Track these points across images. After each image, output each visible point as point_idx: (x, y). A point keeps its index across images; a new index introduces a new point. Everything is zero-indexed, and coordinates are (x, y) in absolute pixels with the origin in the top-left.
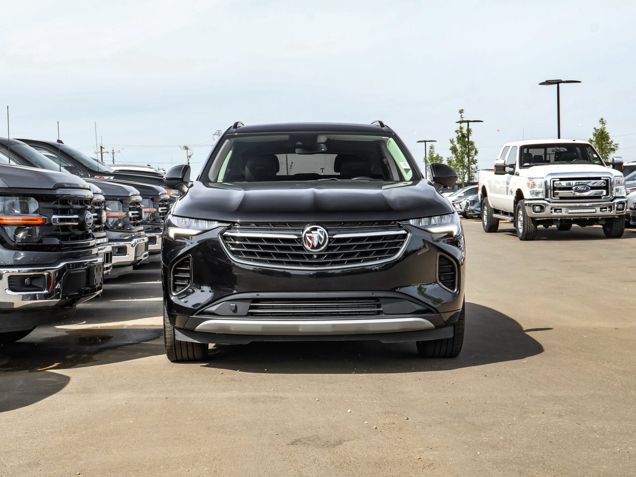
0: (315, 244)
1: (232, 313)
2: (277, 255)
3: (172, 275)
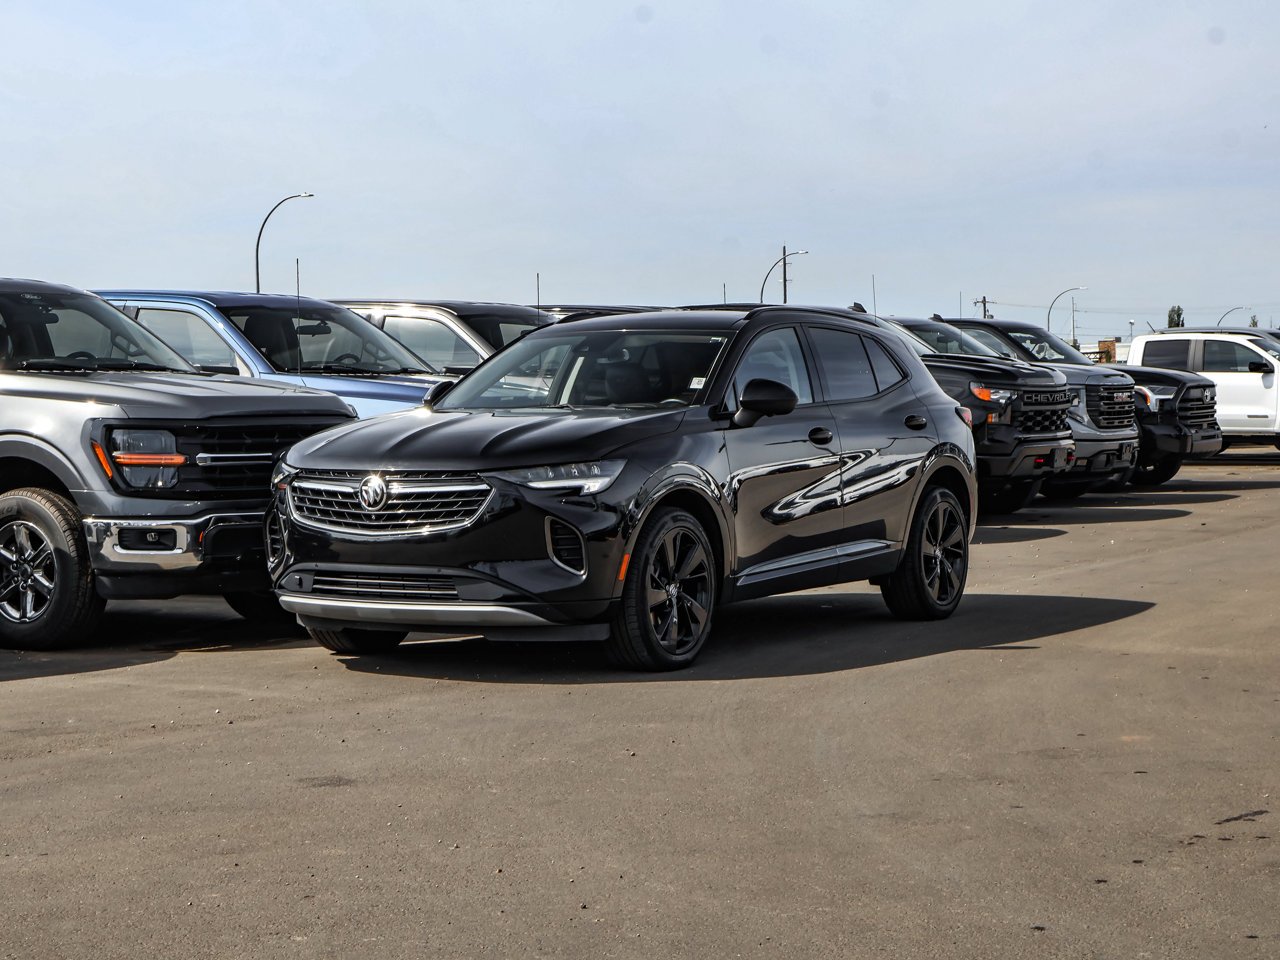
0: (371, 501)
1: (298, 588)
2: (337, 514)
3: (268, 536)
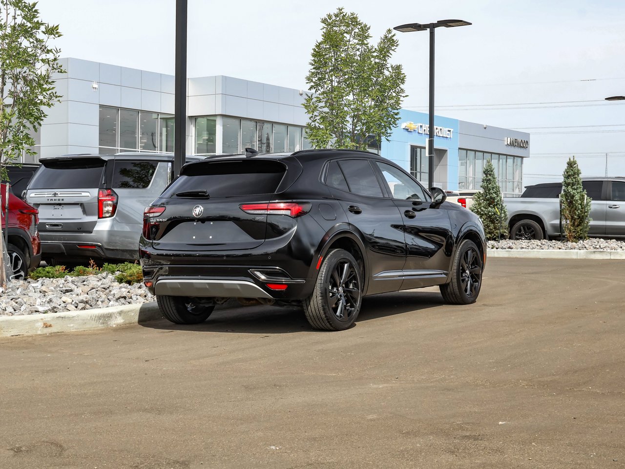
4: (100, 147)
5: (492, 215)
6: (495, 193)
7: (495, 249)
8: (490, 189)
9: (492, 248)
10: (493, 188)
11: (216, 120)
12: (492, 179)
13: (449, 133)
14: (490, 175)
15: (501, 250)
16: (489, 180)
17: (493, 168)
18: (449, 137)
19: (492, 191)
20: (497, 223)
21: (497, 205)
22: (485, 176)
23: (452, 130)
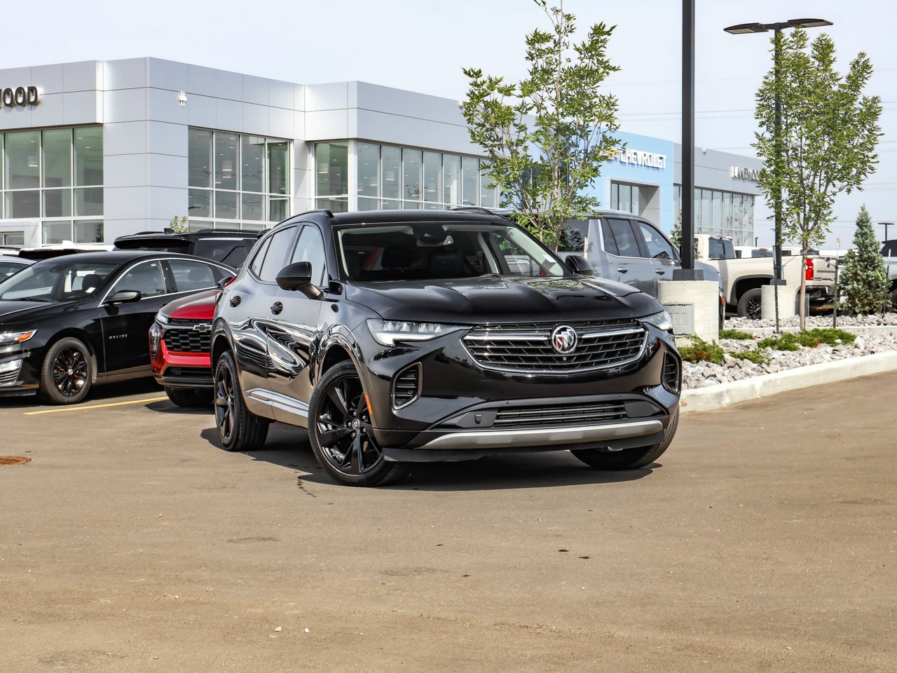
4: (190, 187)
5: (872, 280)
6: (874, 251)
7: (882, 326)
8: (867, 246)
9: (879, 325)
10: (871, 245)
11: (346, 148)
12: (869, 233)
13: (661, 161)
14: (866, 226)
15: (891, 326)
16: (866, 233)
17: (869, 217)
18: (661, 167)
19: (870, 249)
20: (879, 292)
21: (877, 266)
22: (858, 228)
23: (665, 157)
